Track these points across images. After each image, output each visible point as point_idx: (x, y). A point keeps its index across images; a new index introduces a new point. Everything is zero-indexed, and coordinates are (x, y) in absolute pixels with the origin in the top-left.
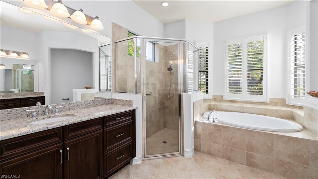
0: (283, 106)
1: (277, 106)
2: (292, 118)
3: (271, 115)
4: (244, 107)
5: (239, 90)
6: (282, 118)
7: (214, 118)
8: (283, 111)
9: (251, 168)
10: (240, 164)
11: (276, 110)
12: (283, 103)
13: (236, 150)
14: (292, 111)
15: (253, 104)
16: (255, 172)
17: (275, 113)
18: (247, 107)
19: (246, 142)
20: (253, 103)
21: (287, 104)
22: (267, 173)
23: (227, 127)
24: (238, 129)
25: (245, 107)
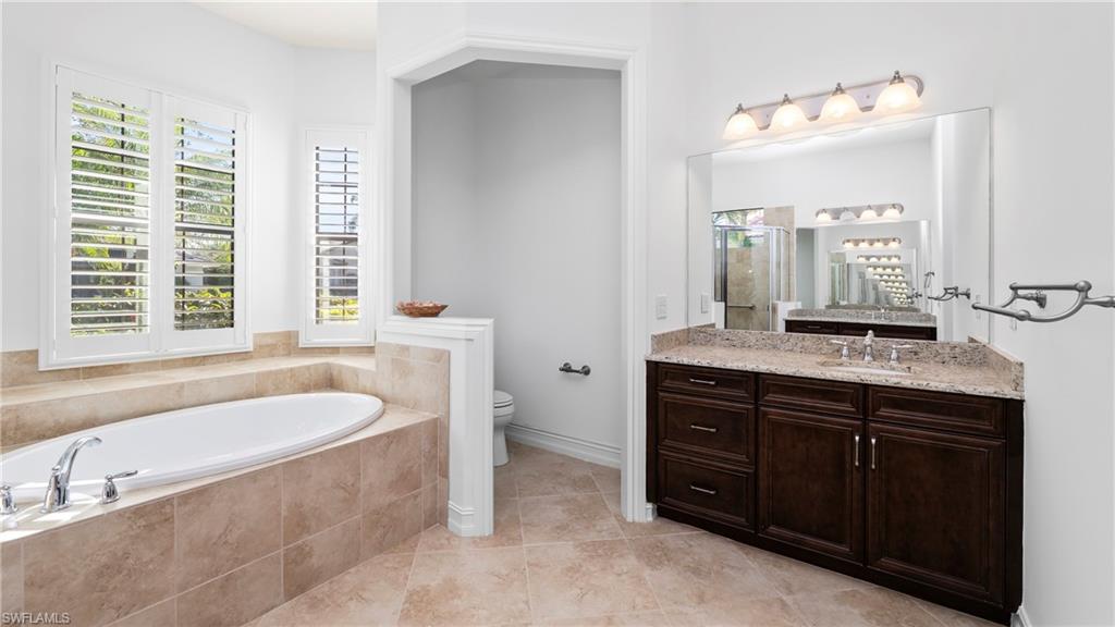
0: (289, 354)
1: (273, 356)
2: (330, 383)
3: (279, 390)
4: (182, 386)
5: (124, 316)
6: (306, 389)
7: (110, 479)
8: (308, 368)
9: (302, 598)
10: (262, 614)
11: (291, 369)
12: (288, 344)
13: (244, 571)
14: (327, 364)
15: (197, 365)
16: (323, 600)
17: (288, 380)
18: (197, 382)
19: (284, 513)
20: (197, 362)
21: (300, 346)
22: (348, 577)
23: (201, 492)
24: (253, 477)
25: (189, 383)
